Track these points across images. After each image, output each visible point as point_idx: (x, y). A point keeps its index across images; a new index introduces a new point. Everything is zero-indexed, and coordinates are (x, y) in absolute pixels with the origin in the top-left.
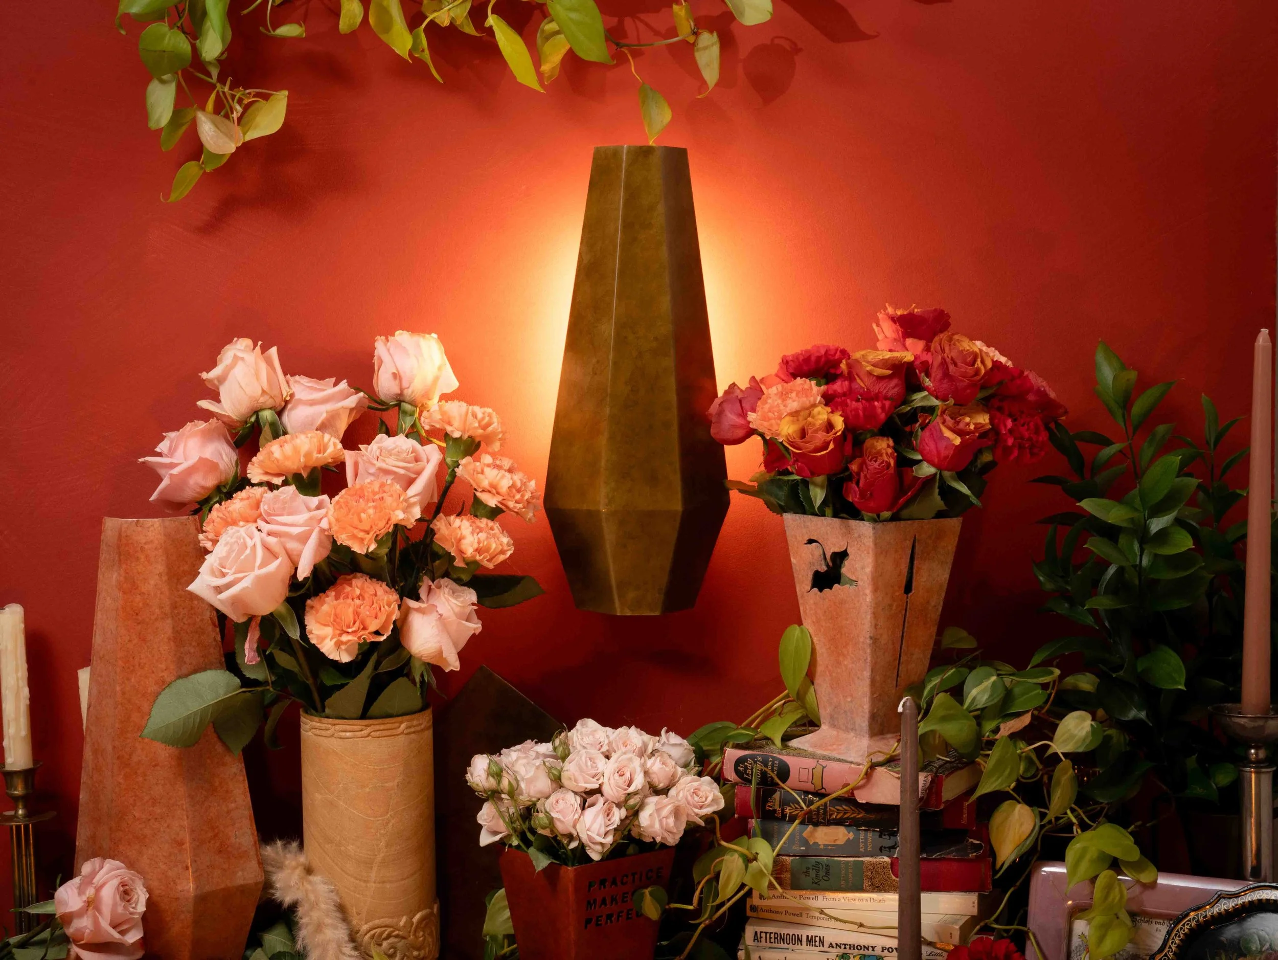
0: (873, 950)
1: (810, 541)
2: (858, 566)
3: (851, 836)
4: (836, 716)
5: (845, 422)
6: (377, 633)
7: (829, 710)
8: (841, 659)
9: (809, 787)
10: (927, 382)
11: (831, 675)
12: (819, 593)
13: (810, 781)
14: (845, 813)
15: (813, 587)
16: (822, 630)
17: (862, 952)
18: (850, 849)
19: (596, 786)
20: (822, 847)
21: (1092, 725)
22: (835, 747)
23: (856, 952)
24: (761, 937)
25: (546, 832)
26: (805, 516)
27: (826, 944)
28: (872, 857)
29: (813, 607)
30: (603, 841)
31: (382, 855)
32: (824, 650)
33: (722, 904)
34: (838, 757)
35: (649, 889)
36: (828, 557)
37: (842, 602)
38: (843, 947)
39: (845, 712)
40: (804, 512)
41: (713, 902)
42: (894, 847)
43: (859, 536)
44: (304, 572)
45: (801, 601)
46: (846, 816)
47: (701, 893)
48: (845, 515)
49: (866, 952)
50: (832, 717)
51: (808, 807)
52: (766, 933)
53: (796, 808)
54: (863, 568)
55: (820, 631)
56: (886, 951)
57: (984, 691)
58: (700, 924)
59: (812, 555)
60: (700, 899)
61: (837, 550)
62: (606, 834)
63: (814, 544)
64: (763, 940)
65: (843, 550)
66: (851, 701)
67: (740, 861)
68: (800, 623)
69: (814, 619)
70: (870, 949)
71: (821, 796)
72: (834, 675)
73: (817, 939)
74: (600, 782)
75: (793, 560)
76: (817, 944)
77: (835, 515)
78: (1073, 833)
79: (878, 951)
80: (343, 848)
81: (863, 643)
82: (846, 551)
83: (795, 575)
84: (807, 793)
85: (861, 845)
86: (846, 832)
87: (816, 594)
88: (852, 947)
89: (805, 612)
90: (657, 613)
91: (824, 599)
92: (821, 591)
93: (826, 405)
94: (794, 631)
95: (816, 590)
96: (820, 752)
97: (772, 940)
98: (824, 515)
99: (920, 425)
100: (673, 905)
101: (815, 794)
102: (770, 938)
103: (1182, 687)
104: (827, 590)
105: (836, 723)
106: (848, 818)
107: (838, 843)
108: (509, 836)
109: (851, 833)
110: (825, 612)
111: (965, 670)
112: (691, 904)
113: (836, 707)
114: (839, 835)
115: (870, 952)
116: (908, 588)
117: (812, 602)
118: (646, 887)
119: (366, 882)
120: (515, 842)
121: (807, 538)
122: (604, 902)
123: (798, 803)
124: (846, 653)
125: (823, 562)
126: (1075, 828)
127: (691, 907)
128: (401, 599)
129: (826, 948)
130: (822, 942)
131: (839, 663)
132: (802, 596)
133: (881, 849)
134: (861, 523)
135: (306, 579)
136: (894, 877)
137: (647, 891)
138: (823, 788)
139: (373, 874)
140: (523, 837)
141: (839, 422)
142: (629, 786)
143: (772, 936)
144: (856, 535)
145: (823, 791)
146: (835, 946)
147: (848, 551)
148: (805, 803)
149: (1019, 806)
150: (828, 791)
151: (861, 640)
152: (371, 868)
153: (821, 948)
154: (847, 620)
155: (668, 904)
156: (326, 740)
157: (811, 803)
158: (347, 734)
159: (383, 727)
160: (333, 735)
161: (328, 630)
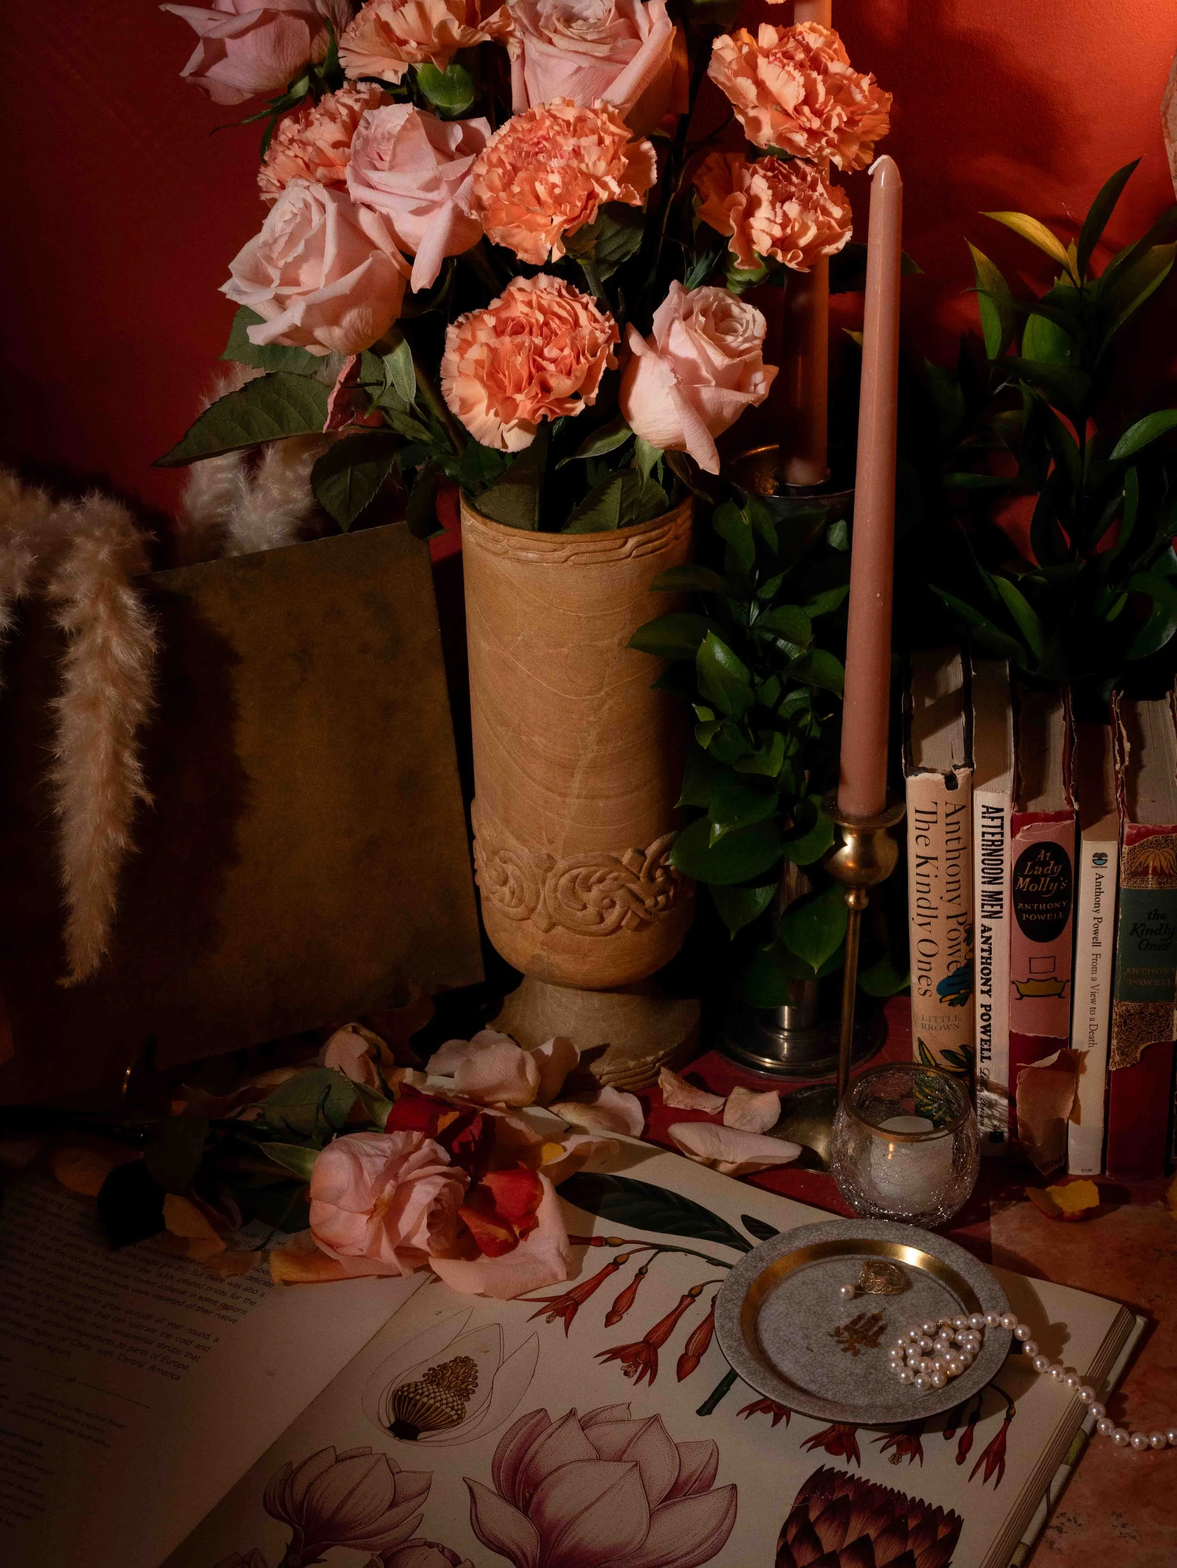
6: (570, 400)
44: (423, 275)
139: (576, 782)
158: (531, 556)
159: (592, 547)
160: (506, 552)
161: (477, 392)
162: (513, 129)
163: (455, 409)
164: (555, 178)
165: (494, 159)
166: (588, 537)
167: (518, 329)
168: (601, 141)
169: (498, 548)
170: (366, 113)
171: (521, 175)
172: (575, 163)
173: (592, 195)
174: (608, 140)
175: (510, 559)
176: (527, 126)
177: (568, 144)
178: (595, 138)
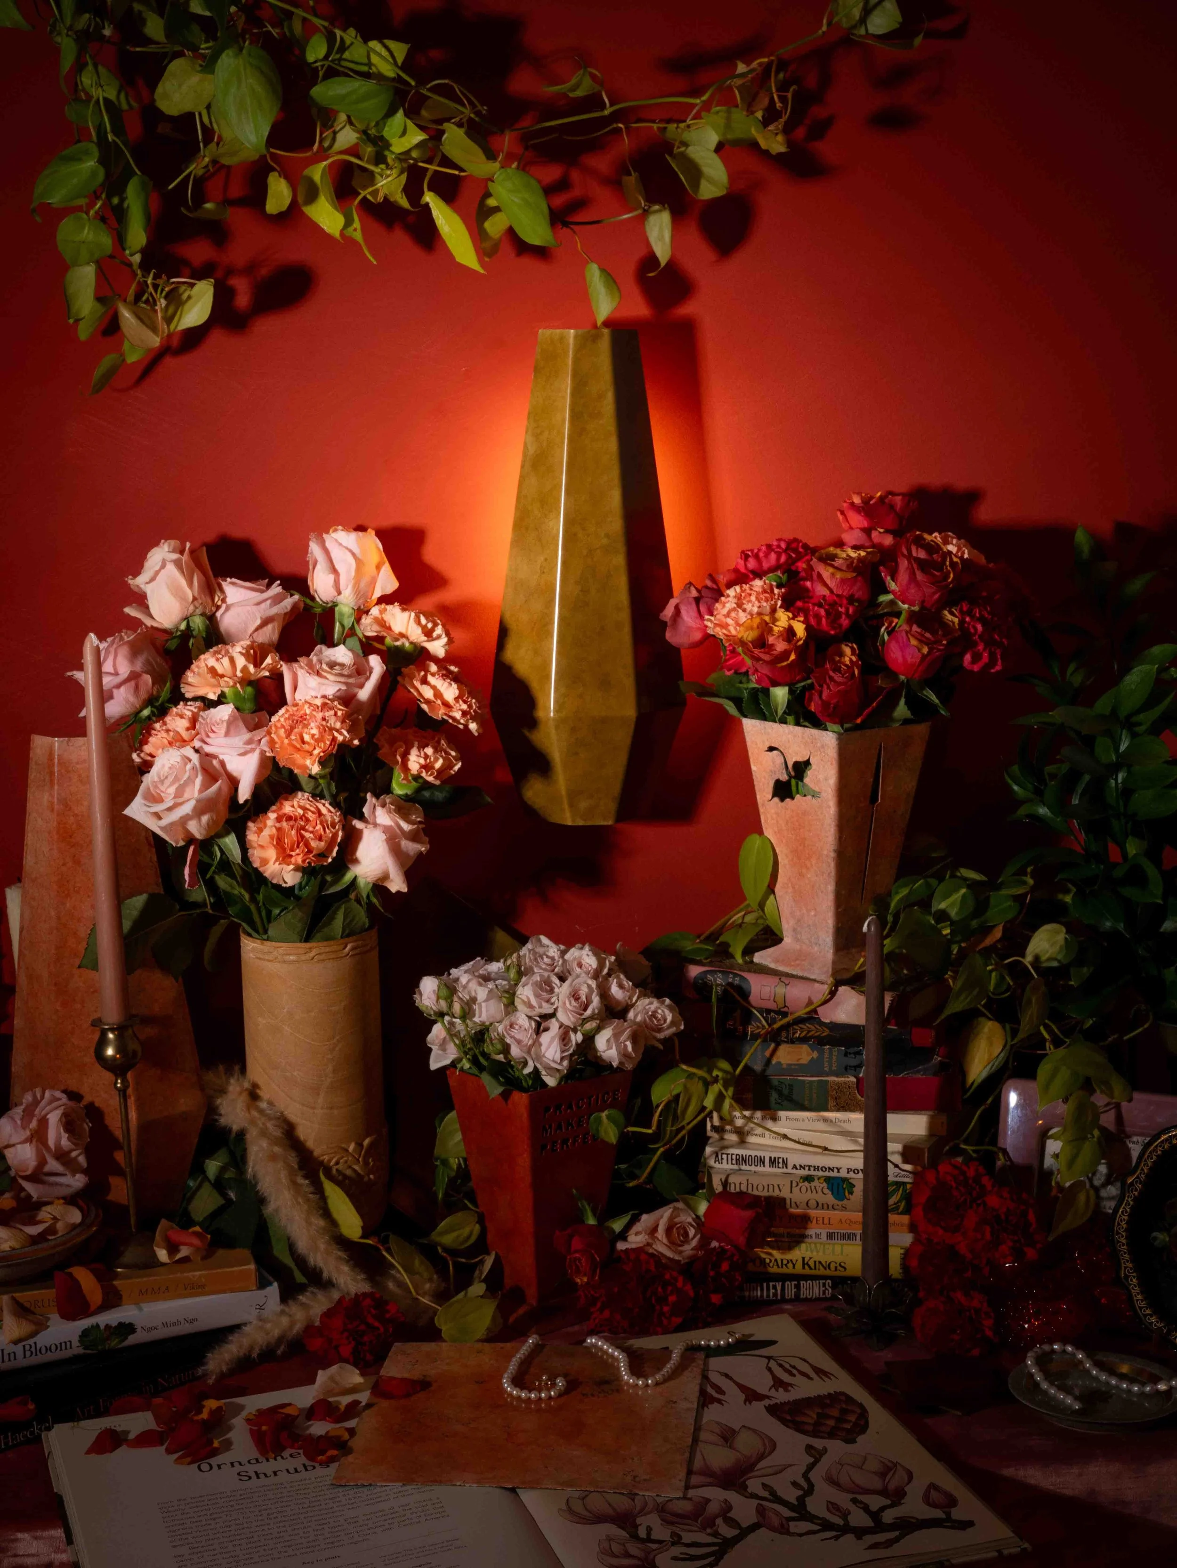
0: (838, 1171)
1: (771, 749)
2: (821, 777)
3: (815, 1055)
4: (799, 929)
5: (807, 629)
6: (322, 855)
7: (792, 922)
8: (804, 871)
9: (772, 1005)
10: (893, 586)
11: (793, 888)
12: (780, 804)
13: (772, 999)
14: (809, 1032)
15: (774, 796)
16: (784, 838)
17: (827, 1174)
18: (814, 1067)
19: (551, 1011)
20: (785, 1066)
21: (1066, 939)
22: (798, 962)
23: (820, 1173)
24: (722, 1159)
25: (501, 1057)
26: (766, 723)
27: (790, 1165)
28: (837, 1076)
29: (774, 816)
30: (559, 1067)
31: (329, 1080)
32: (786, 862)
33: (683, 1128)
34: (800, 974)
35: (606, 1112)
36: (790, 765)
37: (805, 813)
38: (807, 1168)
39: (809, 926)
40: (764, 717)
41: (672, 1126)
42: (860, 1066)
43: (823, 747)
44: (244, 794)
45: (761, 810)
46: (810, 1034)
47: (660, 1116)
48: (806, 724)
49: (831, 1174)
50: (794, 930)
51: (770, 1025)
52: (728, 1154)
53: (758, 1027)
54: (826, 779)
55: (782, 839)
56: (851, 1173)
57: (952, 905)
58: (658, 1149)
59: (773, 763)
60: (659, 1121)
61: (800, 759)
62: (562, 1059)
63: (775, 752)
64: (725, 1161)
65: (806, 759)
66: (815, 915)
67: (700, 1084)
68: (760, 832)
69: (776, 829)
70: (836, 1170)
71: (785, 1015)
72: (797, 887)
73: (781, 1160)
74: (555, 1007)
75: (754, 768)
76: (781, 1165)
77: (798, 724)
78: (1045, 1050)
79: (843, 1174)
80: (288, 1074)
81: (827, 856)
82: (809, 760)
83: (755, 783)
84: (768, 1011)
85: (826, 1064)
86: (809, 1050)
87: (777, 804)
88: (816, 1168)
89: (766, 821)
90: (610, 822)
91: (786, 809)
92: (782, 800)
93: (787, 610)
94: (753, 842)
95: (776, 799)
96: (781, 968)
97: (734, 1162)
98: (786, 723)
99: (887, 628)
100: (631, 1129)
101: (778, 1012)
102: (732, 1159)
103: (1160, 901)
104: (788, 800)
105: (799, 936)
106: (811, 1037)
107: (802, 1062)
108: (459, 1060)
109: (815, 1052)
110: (787, 823)
111: (933, 882)
112: (650, 1127)
113: (799, 921)
114: (804, 1054)
115: (835, 1174)
116: (874, 799)
117: (773, 811)
118: (603, 1111)
119: (314, 1108)
120: (467, 1065)
121: (768, 745)
122: (559, 1127)
123: (760, 1021)
124: (809, 865)
125: (784, 771)
126: (1047, 1044)
127: (650, 1131)
128: (345, 818)
129: (789, 1170)
130: (785, 1163)
131: (801, 875)
132: (763, 805)
133: (846, 1069)
134: (824, 733)
135: (246, 801)
136: (859, 1097)
137: (604, 1115)
138: (785, 1006)
139: (321, 1100)
140: (475, 1061)
141: (800, 629)
142: (585, 1009)
143: (734, 1157)
144: (819, 745)
145: (785, 1009)
146: (798, 1167)
147: (811, 761)
148: (767, 1021)
149: (990, 1024)
150: (791, 1010)
151: (825, 852)
152: (318, 1094)
153: (785, 1170)
154: (809, 831)
155: (626, 1127)
156: (269, 964)
157: (774, 1021)
158: (292, 958)
159: (327, 950)
160: (276, 958)
161: (271, 854)
162: (287, 711)
163: (256, 865)
164: (315, 731)
165: (279, 725)
166: (325, 943)
167: (289, 818)
168: (336, 714)
169: (270, 957)
170: (201, 713)
171: (296, 730)
172: (324, 723)
173: (334, 739)
174: (340, 713)
175: (279, 962)
176: (295, 709)
177: (320, 715)
178: (332, 712)
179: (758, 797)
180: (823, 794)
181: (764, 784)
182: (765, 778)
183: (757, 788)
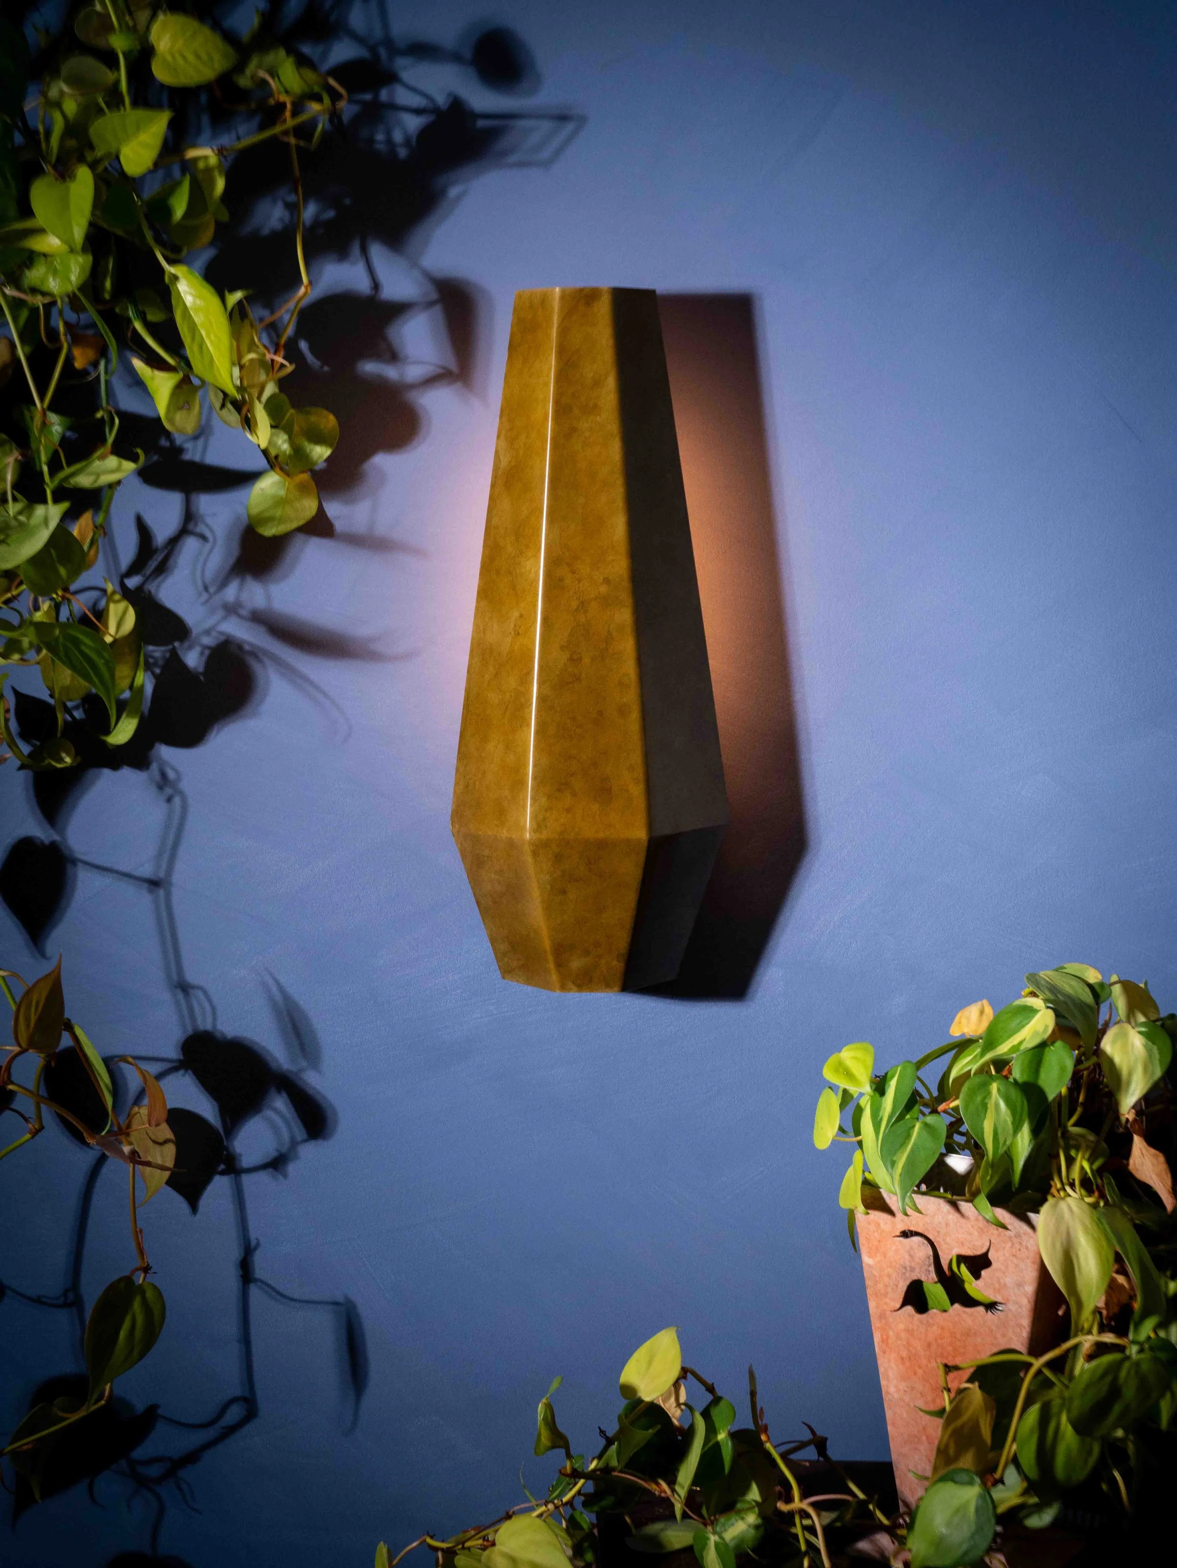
1: (906, 1234)
2: (1009, 1281)
12: (916, 1314)
15: (903, 1305)
16: (920, 1372)
29: (905, 1335)
36: (945, 1261)
37: (968, 1333)
43: (1018, 1235)
45: (876, 1324)
54: (1017, 1285)
55: (915, 1374)
59: (911, 1256)
61: (966, 1252)
63: (915, 1240)
65: (979, 1252)
69: (904, 1354)
75: (867, 1260)
82: (986, 1254)
83: (868, 1283)
87: (911, 1316)
89: (885, 1341)
91: (929, 1325)
92: (922, 1311)
95: (909, 1309)
104: (934, 1312)
110: (929, 1345)
117: (901, 1326)
121: (900, 1228)
125: (932, 1269)
132: (880, 1318)
144: (1010, 1233)
147: (990, 1256)
179: (872, 1305)
180: (1011, 1307)
181: (886, 1286)
182: (889, 1276)
183: (869, 1291)
